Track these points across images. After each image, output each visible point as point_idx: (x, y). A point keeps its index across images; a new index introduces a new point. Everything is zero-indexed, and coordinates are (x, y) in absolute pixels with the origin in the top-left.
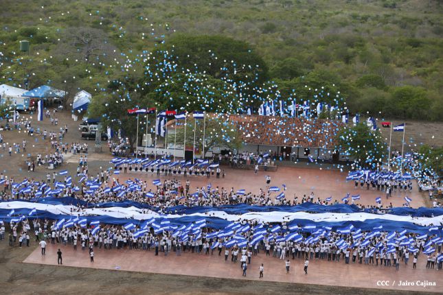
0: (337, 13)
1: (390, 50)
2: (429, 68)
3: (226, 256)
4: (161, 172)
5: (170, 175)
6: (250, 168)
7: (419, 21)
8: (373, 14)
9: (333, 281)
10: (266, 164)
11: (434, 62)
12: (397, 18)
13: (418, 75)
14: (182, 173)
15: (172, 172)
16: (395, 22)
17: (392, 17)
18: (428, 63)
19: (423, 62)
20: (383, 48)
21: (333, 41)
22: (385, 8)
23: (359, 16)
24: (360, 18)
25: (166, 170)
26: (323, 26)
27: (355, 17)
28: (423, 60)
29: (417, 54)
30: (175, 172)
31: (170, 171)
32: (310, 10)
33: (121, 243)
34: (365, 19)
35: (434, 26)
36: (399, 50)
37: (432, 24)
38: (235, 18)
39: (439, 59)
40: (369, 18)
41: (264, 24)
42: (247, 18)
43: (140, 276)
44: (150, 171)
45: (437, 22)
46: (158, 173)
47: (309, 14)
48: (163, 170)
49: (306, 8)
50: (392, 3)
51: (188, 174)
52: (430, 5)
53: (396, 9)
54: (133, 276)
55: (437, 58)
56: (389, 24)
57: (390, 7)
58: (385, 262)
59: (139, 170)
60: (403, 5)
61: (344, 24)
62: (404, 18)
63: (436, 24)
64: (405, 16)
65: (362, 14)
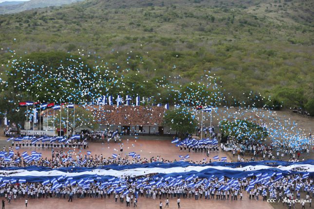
0: (115, 36)
1: (160, 60)
2: (191, 72)
3: (116, 199)
4: (45, 146)
5: (52, 148)
7: (174, 40)
8: (140, 36)
10: (115, 138)
11: (193, 67)
12: (157, 39)
13: (185, 76)
14: (60, 147)
15: (53, 146)
16: (157, 41)
17: (153, 38)
18: (189, 68)
19: (185, 68)
20: (156, 59)
21: (120, 55)
22: (146, 32)
23: (131, 38)
24: (132, 39)
25: (49, 145)
26: (110, 45)
27: (128, 38)
28: (185, 66)
29: (180, 62)
30: (55, 146)
31: (52, 145)
32: (95, 35)
33: (40, 194)
34: (135, 39)
35: (185, 43)
36: (167, 60)
37: (183, 42)
38: (45, 41)
39: (196, 65)
40: (139, 39)
41: (68, 45)
42: (54, 41)
44: (37, 146)
45: (186, 40)
46: (43, 147)
47: (95, 37)
48: (46, 145)
49: (91, 33)
50: (150, 28)
51: (64, 147)
52: (177, 29)
53: (154, 33)
55: (195, 64)
56: (153, 43)
57: (149, 31)
59: (29, 146)
60: (158, 29)
61: (123, 44)
62: (162, 38)
63: (186, 42)
64: (163, 37)
65: (132, 36)
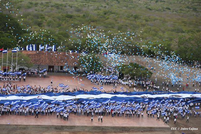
1: (58, 20)
6: (37, 76)
7: (64, 6)
9: (112, 124)
10: (45, 74)
12: (52, 4)
16: (52, 6)
17: (49, 4)
20: (55, 19)
21: (28, 16)
36: (63, 20)
43: (23, 127)
54: (19, 127)
58: (129, 115)
